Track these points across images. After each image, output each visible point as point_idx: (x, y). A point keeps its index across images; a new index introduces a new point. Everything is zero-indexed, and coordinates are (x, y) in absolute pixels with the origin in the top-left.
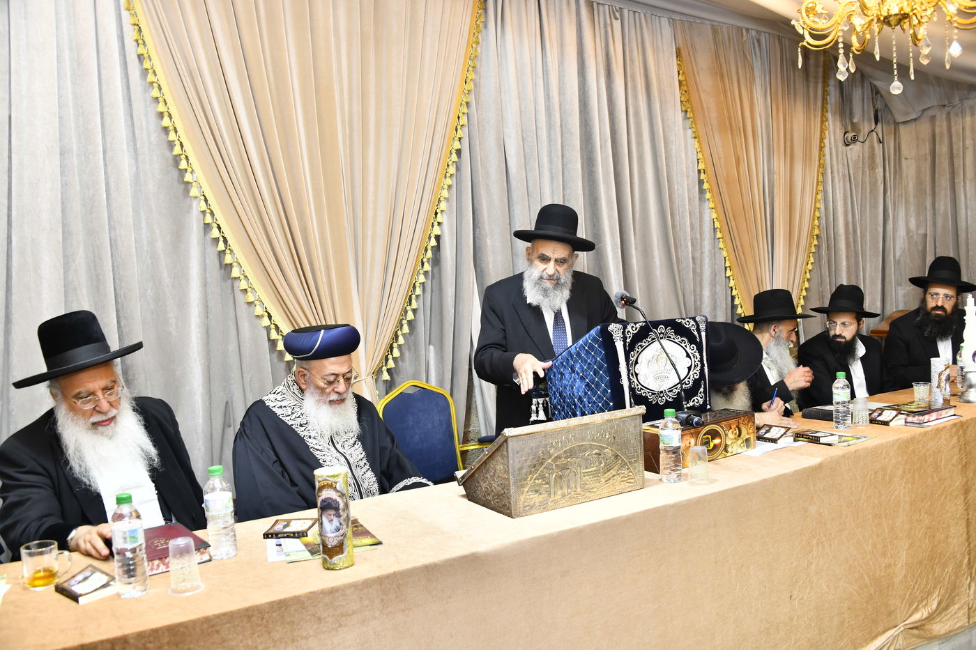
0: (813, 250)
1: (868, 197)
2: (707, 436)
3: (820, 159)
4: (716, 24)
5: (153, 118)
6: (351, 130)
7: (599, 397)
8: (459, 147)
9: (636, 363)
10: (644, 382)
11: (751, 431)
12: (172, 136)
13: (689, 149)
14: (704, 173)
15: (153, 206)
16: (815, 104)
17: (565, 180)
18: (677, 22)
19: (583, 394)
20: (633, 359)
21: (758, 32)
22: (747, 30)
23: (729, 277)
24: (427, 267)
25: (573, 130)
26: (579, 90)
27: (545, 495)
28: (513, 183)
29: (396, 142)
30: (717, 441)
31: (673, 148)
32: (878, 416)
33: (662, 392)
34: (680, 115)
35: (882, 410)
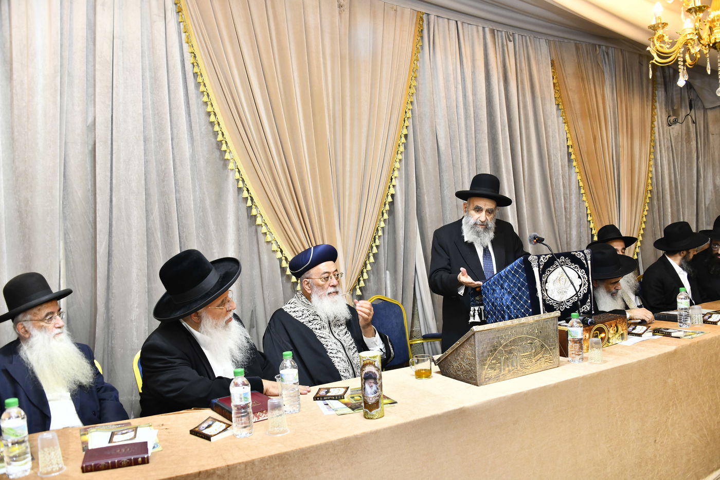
0: (648, 201)
1: (686, 162)
2: (596, 332)
3: (651, 136)
4: (578, 42)
5: (203, 116)
6: (335, 122)
7: (522, 305)
8: (407, 133)
9: (546, 282)
10: (551, 295)
11: (624, 328)
12: (216, 128)
13: (561, 130)
14: (572, 147)
15: (204, 176)
16: (648, 97)
17: (477, 154)
18: (552, 42)
19: (510, 304)
20: (544, 280)
21: (607, 47)
22: (599, 46)
23: (590, 221)
24: (386, 216)
25: (482, 120)
26: (486, 91)
27: (498, 371)
28: (443, 157)
29: (365, 130)
30: (603, 335)
31: (550, 130)
32: (709, 318)
33: (562, 302)
34: (555, 107)
35: (711, 314)
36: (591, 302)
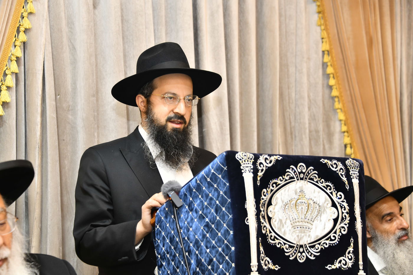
7: (220, 240)
9: (270, 204)
10: (280, 229)
19: (201, 237)
20: (265, 198)
33: (301, 246)
36: (356, 252)
